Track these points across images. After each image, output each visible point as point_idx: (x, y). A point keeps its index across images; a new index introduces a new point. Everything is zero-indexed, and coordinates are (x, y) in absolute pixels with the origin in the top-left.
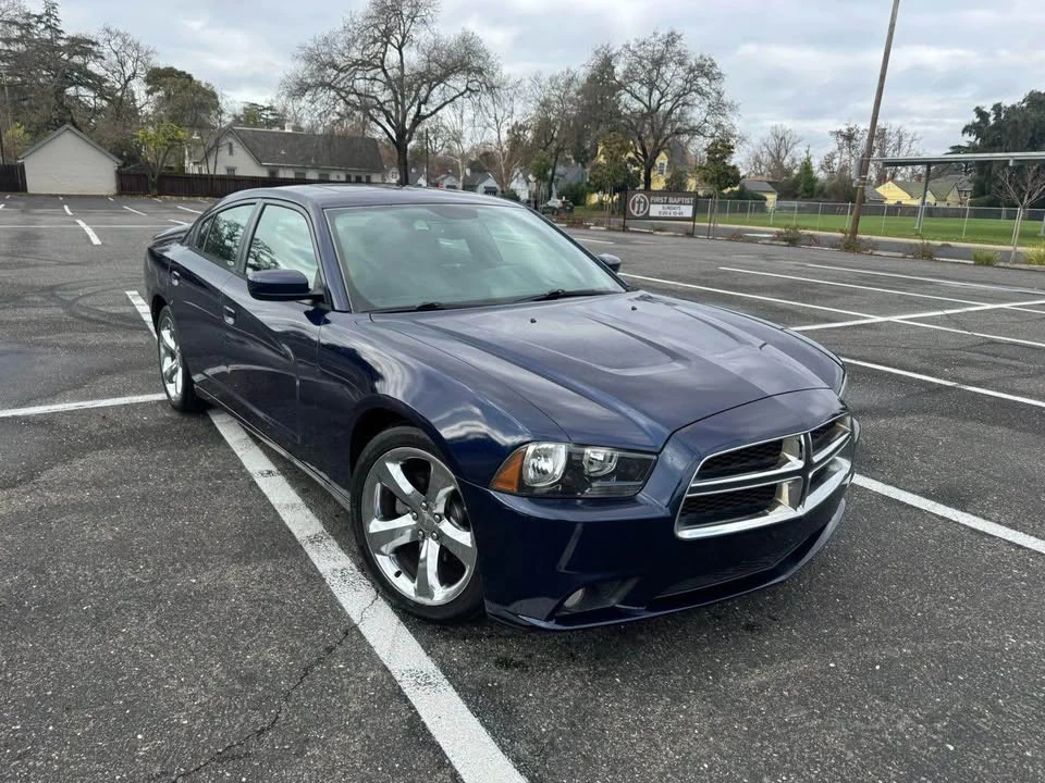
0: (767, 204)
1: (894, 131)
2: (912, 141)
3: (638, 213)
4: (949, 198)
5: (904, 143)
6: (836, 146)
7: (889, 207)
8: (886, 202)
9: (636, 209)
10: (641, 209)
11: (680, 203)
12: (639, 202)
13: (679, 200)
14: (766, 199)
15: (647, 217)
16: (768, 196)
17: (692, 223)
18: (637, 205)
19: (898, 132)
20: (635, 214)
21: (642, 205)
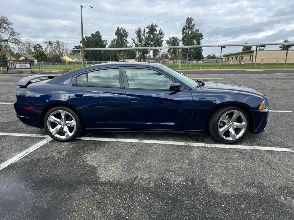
0: (35, 63)
1: (61, 42)
2: (66, 45)
3: (12, 67)
4: (81, 59)
5: (64, 45)
6: (47, 46)
7: (67, 62)
8: (67, 61)
9: (11, 66)
10: (13, 66)
11: (25, 64)
12: (11, 64)
13: (25, 62)
14: (34, 62)
15: (15, 68)
16: (35, 60)
17: (30, 70)
18: (11, 65)
19: (62, 42)
20: (11, 68)
21: (13, 65)
